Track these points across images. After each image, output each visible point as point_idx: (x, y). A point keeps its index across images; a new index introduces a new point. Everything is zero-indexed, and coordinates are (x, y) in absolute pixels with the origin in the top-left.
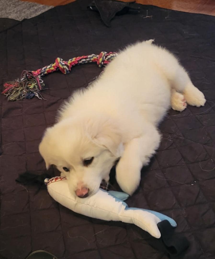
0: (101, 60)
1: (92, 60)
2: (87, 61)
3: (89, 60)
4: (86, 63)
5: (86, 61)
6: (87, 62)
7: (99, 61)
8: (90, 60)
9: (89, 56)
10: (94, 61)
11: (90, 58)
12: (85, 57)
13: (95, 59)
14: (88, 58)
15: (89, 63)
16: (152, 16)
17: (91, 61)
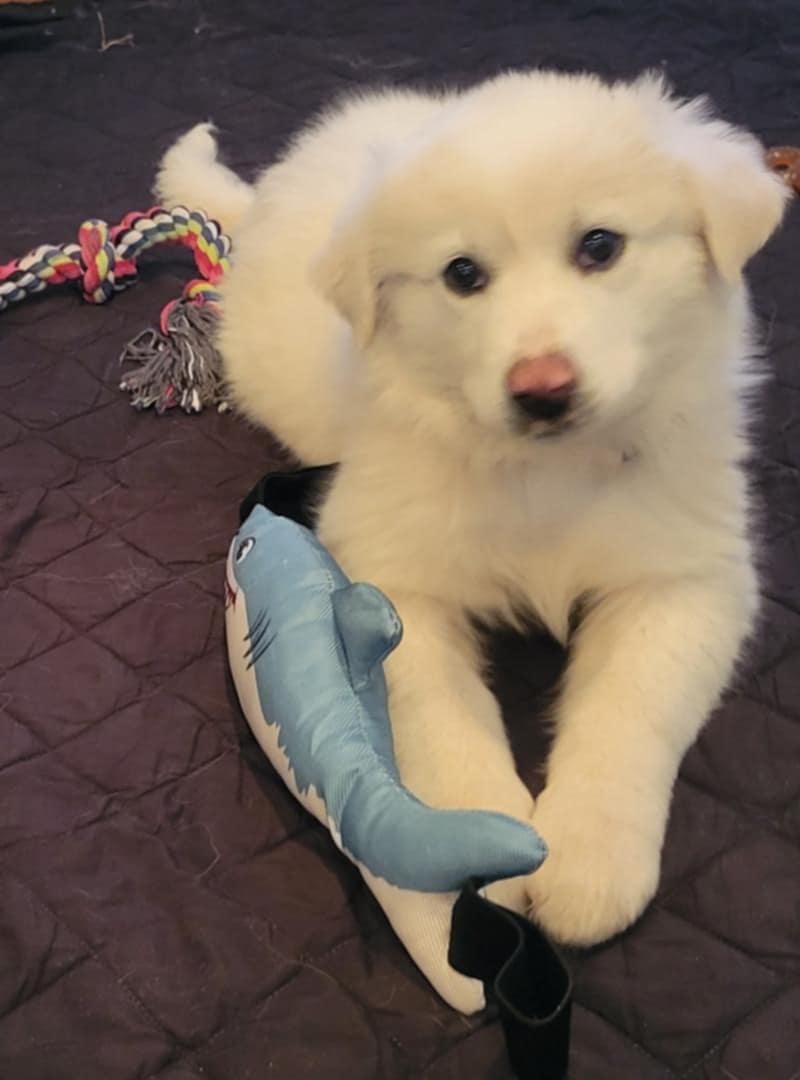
0: (102, 261)
1: (47, 280)
2: (25, 288)
3: (33, 282)
4: (21, 302)
5: (19, 288)
6: (22, 294)
7: (96, 267)
8: (39, 280)
9: (26, 263)
10: (59, 280)
11: (33, 270)
12: (10, 269)
13: (59, 270)
14: (23, 273)
15: (32, 297)
16: (130, 36)
17: (42, 286)
